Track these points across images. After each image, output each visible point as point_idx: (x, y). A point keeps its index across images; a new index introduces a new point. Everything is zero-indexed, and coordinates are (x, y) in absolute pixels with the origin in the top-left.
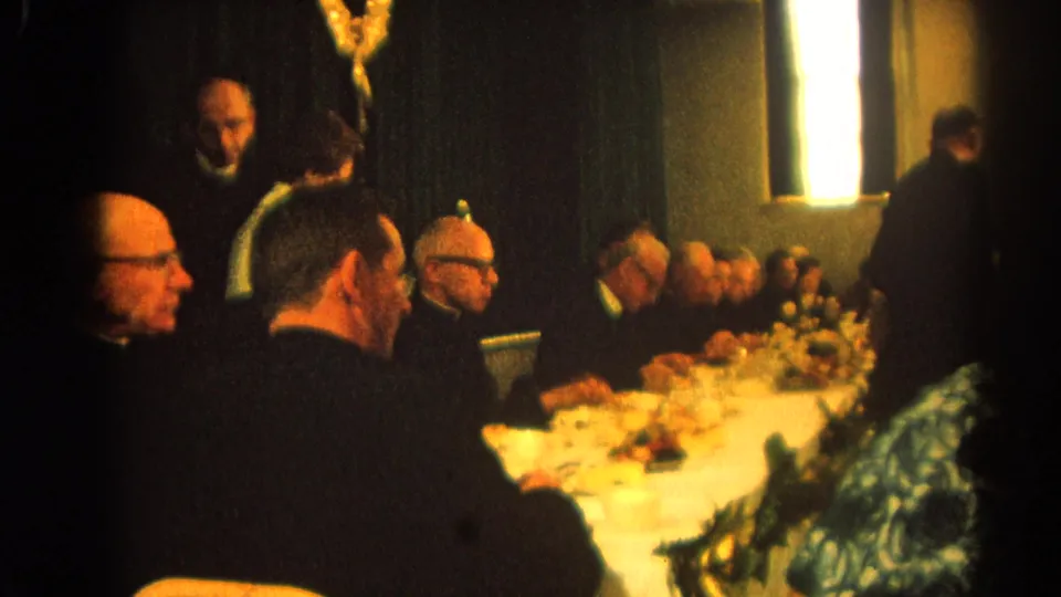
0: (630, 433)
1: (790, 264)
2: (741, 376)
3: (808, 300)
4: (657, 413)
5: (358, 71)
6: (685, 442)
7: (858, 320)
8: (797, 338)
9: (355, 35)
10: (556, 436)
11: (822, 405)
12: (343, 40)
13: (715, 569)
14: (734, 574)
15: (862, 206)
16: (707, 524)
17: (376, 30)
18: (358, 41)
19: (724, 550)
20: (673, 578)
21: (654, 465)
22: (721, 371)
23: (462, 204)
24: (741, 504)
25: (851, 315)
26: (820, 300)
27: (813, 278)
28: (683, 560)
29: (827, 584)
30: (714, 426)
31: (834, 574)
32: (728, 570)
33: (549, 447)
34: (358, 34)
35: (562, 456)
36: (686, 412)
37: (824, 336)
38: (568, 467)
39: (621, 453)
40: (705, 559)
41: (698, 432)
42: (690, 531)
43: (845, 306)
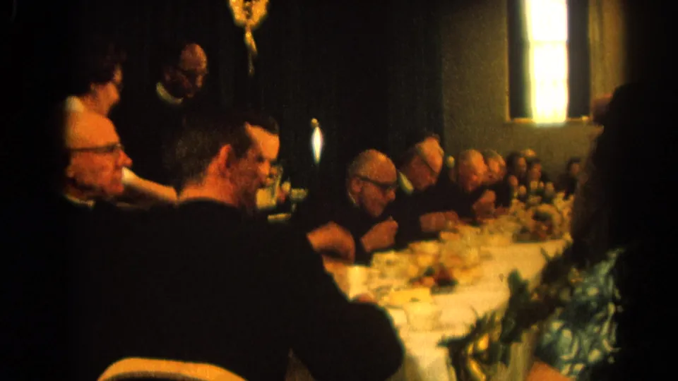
0: (421, 269)
1: (522, 161)
2: (491, 233)
3: (534, 184)
4: (438, 256)
5: (248, 35)
6: (457, 275)
7: (566, 198)
8: (527, 209)
9: (247, 13)
10: (374, 271)
11: (543, 252)
12: (239, 15)
13: (477, 356)
14: (489, 359)
15: (568, 124)
16: (472, 327)
17: (259, 10)
18: (248, 17)
19: (483, 344)
20: (450, 361)
21: (437, 290)
22: (478, 230)
23: (314, 121)
24: (493, 315)
25: (561, 195)
26: (542, 184)
27: (536, 170)
28: (456, 350)
29: (565, 357)
30: (475, 265)
31: (570, 351)
32: (485, 357)
33: (370, 277)
34: (248, 12)
35: (377, 283)
36: (457, 256)
37: (545, 208)
38: (382, 291)
39: (416, 281)
40: (470, 349)
41: (465, 269)
42: (460, 332)
43: (557, 189)
